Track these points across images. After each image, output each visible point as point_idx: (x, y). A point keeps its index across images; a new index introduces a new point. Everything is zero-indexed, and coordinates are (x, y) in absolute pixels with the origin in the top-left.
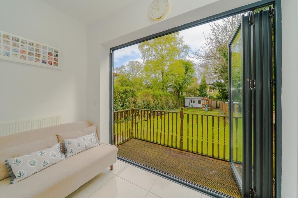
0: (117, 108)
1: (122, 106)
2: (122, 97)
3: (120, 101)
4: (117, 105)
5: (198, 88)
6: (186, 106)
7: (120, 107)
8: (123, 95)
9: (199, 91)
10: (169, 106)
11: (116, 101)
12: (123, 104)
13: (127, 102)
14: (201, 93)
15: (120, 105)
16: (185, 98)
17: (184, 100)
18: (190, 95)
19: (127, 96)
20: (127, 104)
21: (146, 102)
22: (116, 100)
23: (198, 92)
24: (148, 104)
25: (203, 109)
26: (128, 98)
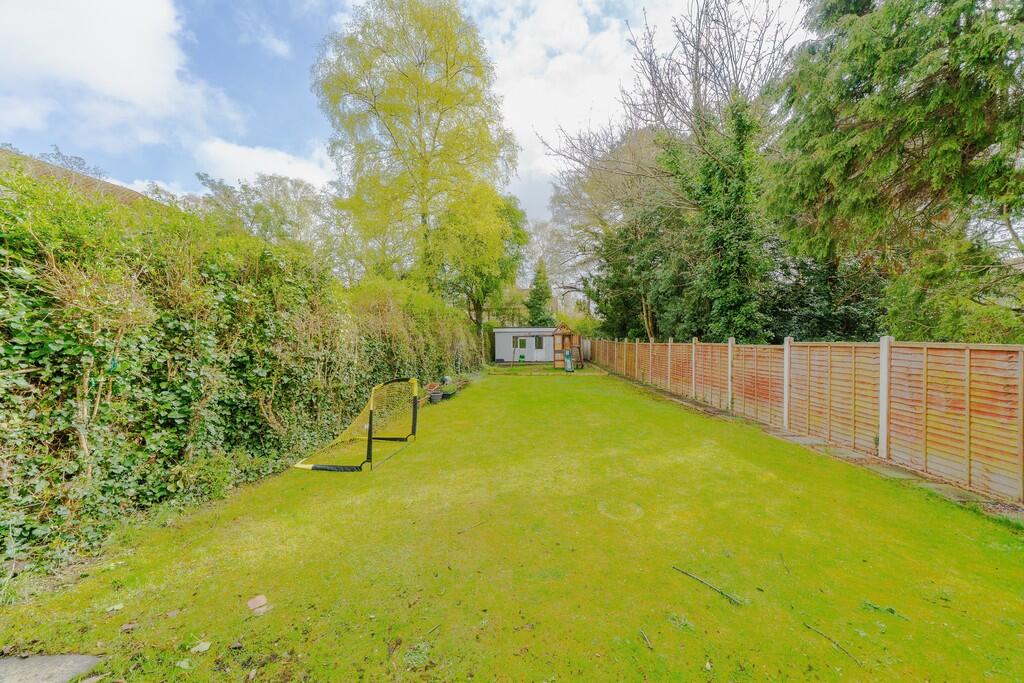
0: (196, 382)
1: (240, 366)
2: (232, 305)
3: (220, 334)
4: (193, 361)
5: (527, 299)
6: (497, 358)
7: (223, 376)
8: (246, 294)
9: (529, 307)
10: (457, 360)
11: (185, 333)
12: (249, 352)
13: (279, 335)
14: (535, 316)
15: (225, 357)
16: (494, 330)
17: (492, 336)
18: (503, 323)
19: (273, 303)
20: (277, 351)
21: (378, 343)
22: (187, 326)
23: (526, 313)
24: (390, 353)
25: (559, 365)
26: (284, 315)
